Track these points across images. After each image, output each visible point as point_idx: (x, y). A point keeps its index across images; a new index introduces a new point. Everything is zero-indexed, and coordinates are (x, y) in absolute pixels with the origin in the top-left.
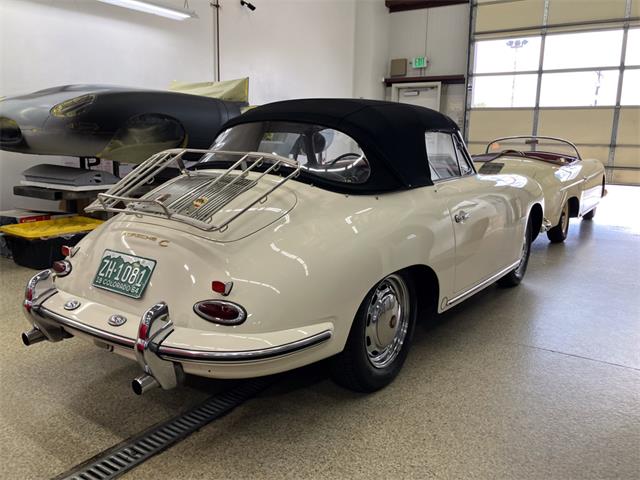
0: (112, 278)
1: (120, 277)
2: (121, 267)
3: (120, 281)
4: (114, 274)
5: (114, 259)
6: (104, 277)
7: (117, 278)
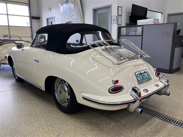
0: (143, 79)
1: (144, 77)
2: (142, 75)
3: (145, 78)
4: (143, 77)
5: (139, 74)
6: (141, 80)
7: (144, 78)
